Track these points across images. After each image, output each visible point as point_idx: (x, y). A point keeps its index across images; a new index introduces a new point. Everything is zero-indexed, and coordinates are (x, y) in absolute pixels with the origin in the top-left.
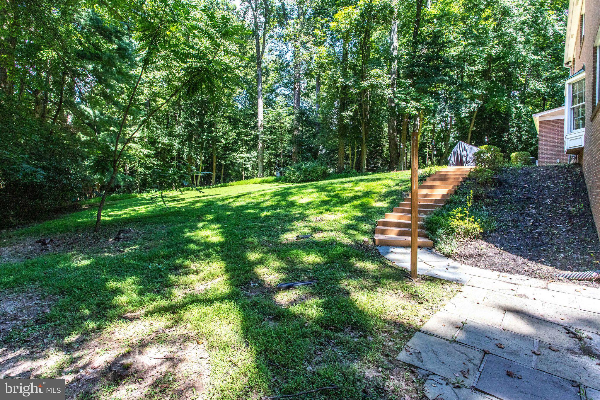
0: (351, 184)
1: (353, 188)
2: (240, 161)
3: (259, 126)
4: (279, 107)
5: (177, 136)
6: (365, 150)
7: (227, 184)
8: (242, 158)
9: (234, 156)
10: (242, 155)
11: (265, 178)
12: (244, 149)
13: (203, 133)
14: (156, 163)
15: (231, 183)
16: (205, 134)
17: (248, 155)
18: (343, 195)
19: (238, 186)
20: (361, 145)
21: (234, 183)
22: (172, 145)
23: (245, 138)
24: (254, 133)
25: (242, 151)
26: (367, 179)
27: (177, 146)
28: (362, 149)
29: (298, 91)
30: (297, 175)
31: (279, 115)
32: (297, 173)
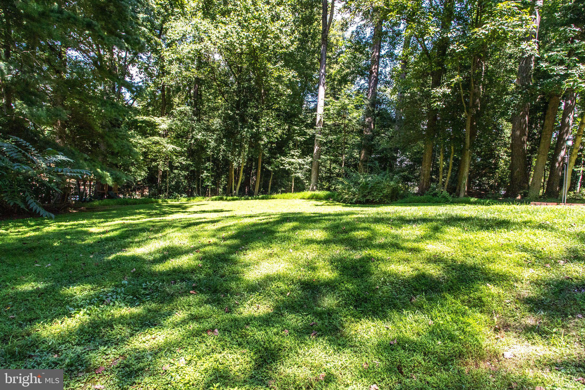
0: (419, 230)
1: (421, 245)
2: (287, 167)
3: (317, 122)
4: (345, 97)
5: (213, 131)
6: (468, 160)
7: (269, 196)
8: (293, 164)
9: (282, 160)
10: (293, 160)
11: (317, 193)
12: (296, 152)
13: (243, 129)
14: (184, 163)
15: (275, 196)
16: (246, 129)
17: (300, 161)
18: (383, 267)
19: (282, 200)
20: (461, 152)
21: (279, 195)
22: (206, 142)
23: (298, 138)
24: (310, 132)
25: (294, 155)
26: (467, 220)
27: (213, 144)
28: (463, 159)
29: (374, 77)
30: (353, 192)
31: (344, 108)
32: (353, 189)
